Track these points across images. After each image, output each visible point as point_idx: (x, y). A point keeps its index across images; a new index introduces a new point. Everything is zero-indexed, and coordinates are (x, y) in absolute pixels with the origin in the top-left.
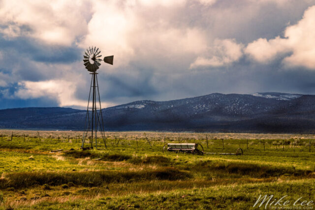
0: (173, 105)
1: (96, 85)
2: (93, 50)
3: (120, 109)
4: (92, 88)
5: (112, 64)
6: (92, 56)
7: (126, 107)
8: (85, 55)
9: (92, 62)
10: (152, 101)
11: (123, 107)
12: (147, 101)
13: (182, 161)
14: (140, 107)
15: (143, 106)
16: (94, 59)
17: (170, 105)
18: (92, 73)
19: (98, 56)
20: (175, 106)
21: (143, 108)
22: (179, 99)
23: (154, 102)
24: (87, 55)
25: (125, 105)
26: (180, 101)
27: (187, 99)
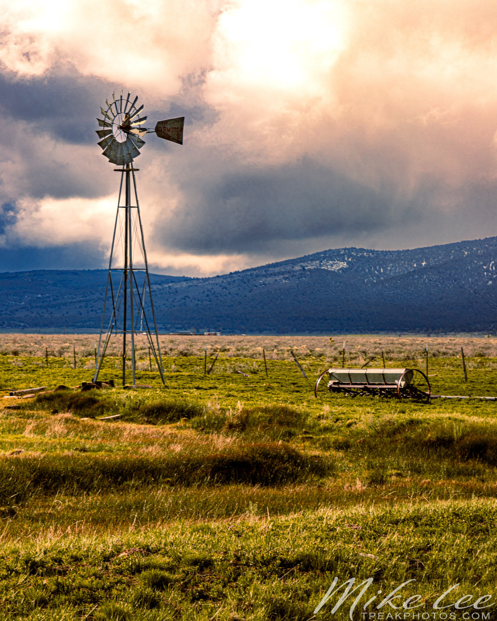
0: (427, 260)
1: (133, 203)
2: (124, 102)
3: (279, 273)
4: (122, 211)
5: (181, 143)
6: (120, 120)
7: (297, 268)
8: (102, 118)
9: (120, 137)
10: (367, 251)
11: (289, 268)
12: (353, 249)
13: (339, 423)
14: (335, 268)
15: (344, 265)
16: (126, 128)
17: (419, 261)
18: (121, 167)
19: (135, 118)
20: (432, 263)
21: (342, 269)
22: (444, 243)
23: (373, 252)
24: (107, 116)
25: (294, 262)
26: (448, 247)
27: (464, 244)
